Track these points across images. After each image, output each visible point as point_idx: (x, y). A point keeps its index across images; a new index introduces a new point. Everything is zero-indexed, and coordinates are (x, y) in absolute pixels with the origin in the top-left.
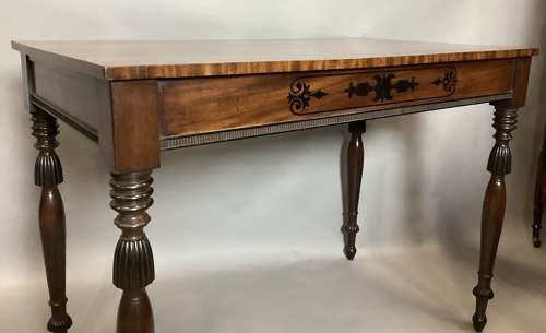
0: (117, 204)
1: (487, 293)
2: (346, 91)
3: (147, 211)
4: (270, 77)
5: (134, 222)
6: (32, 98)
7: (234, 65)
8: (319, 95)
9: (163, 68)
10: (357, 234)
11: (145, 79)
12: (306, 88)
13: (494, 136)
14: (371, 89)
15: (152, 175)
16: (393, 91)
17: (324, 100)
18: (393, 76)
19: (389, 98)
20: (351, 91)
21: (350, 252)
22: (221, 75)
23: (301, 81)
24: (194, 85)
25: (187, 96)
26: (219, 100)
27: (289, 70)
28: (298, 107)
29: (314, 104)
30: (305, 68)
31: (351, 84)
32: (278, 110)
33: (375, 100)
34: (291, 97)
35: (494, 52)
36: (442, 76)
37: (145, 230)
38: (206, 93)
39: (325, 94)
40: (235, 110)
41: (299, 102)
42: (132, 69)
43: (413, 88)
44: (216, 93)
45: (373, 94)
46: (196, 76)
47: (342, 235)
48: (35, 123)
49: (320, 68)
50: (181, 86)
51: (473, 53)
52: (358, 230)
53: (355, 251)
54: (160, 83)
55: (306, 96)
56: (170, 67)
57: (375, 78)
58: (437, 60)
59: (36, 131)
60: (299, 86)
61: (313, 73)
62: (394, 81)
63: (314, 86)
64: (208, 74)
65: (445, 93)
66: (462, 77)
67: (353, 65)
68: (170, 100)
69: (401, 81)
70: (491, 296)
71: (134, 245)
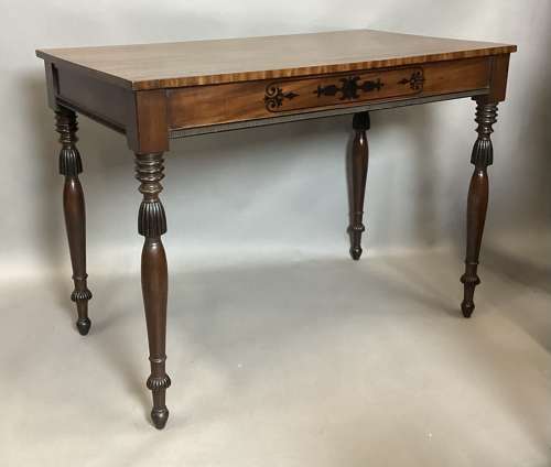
0: (140, 176)
1: (474, 279)
2: (315, 92)
3: (161, 182)
4: (248, 84)
5: (152, 189)
6: (58, 99)
7: (221, 76)
8: (291, 96)
9: (169, 80)
10: (363, 233)
11: (158, 89)
12: (280, 91)
13: (477, 130)
14: (338, 90)
15: (163, 157)
16: (359, 92)
17: (295, 101)
18: (359, 79)
19: (356, 97)
20: (319, 92)
21: (356, 253)
22: (211, 83)
23: (275, 86)
24: (191, 92)
25: (187, 100)
26: (209, 102)
27: (264, 77)
28: (273, 106)
29: (286, 103)
30: (277, 76)
31: (319, 88)
32: (256, 109)
33: (342, 99)
34: (267, 98)
35: (462, 53)
36: (408, 77)
37: (160, 196)
38: (200, 97)
39: (296, 95)
40: (222, 109)
41: (275, 102)
42: (149, 82)
43: (379, 89)
44: (207, 97)
45: (340, 94)
46: (192, 85)
47: (348, 236)
48: (59, 121)
49: (289, 74)
50: (183, 93)
51: (438, 55)
52: (364, 229)
53: (361, 251)
54: (168, 91)
55: (279, 97)
56: (174, 80)
57: (342, 80)
58: (399, 63)
59: (60, 128)
60: (274, 90)
61: (285, 80)
62: (359, 83)
63: (286, 89)
64: (201, 83)
65: (411, 91)
66: (430, 77)
67: (319, 72)
68: (175, 103)
69: (366, 83)
70: (478, 282)
71: (152, 207)
